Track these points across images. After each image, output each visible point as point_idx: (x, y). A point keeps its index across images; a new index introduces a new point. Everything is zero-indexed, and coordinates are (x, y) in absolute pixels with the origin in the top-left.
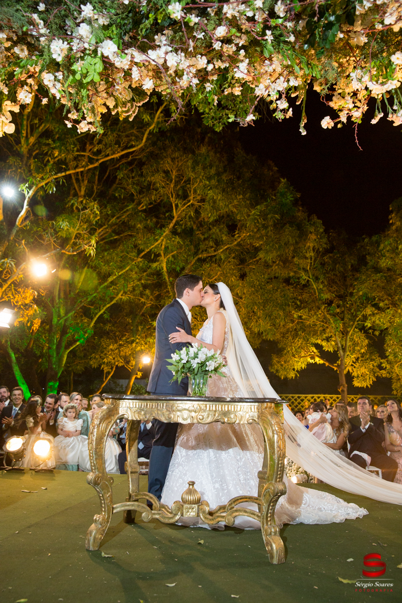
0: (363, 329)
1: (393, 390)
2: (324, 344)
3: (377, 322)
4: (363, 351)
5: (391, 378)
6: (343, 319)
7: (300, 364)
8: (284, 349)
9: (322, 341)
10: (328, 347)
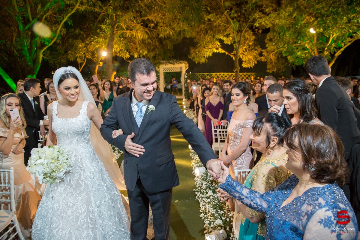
0: (251, 28)
1: (267, 69)
2: (225, 39)
3: (263, 23)
4: (250, 44)
5: (266, 62)
6: (239, 21)
7: (208, 53)
8: (198, 43)
9: (224, 37)
10: (227, 41)
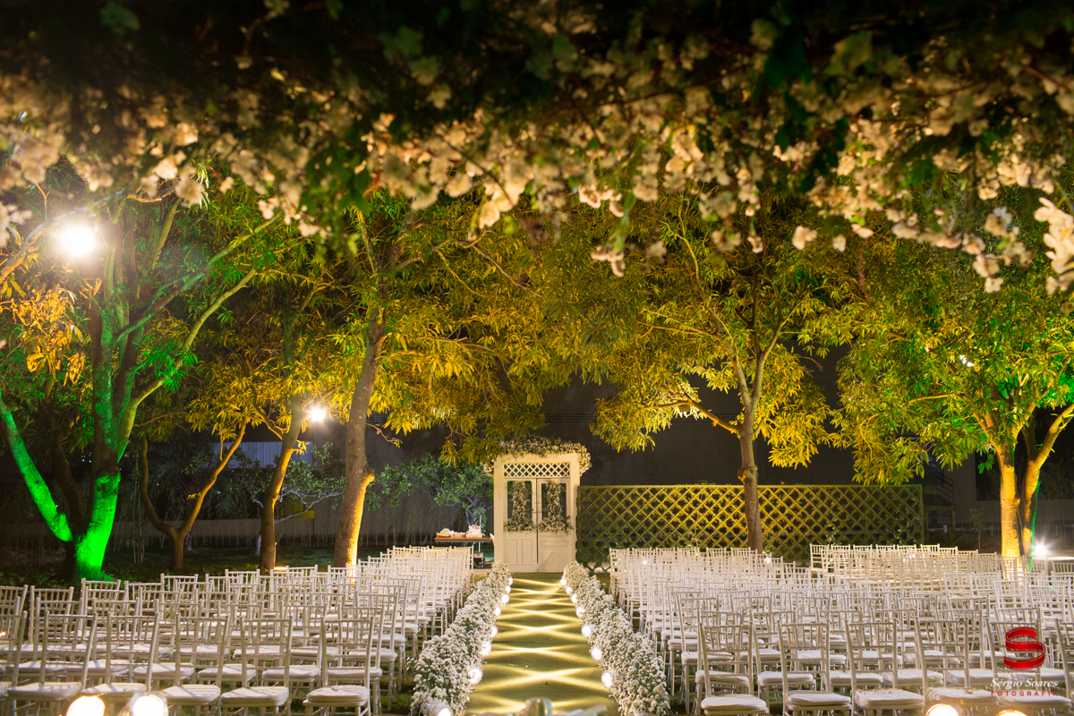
0: (791, 343)
2: (710, 375)
3: (825, 331)
4: (792, 391)
6: (750, 324)
7: (658, 419)
8: (622, 387)
9: (706, 368)
10: (717, 381)
